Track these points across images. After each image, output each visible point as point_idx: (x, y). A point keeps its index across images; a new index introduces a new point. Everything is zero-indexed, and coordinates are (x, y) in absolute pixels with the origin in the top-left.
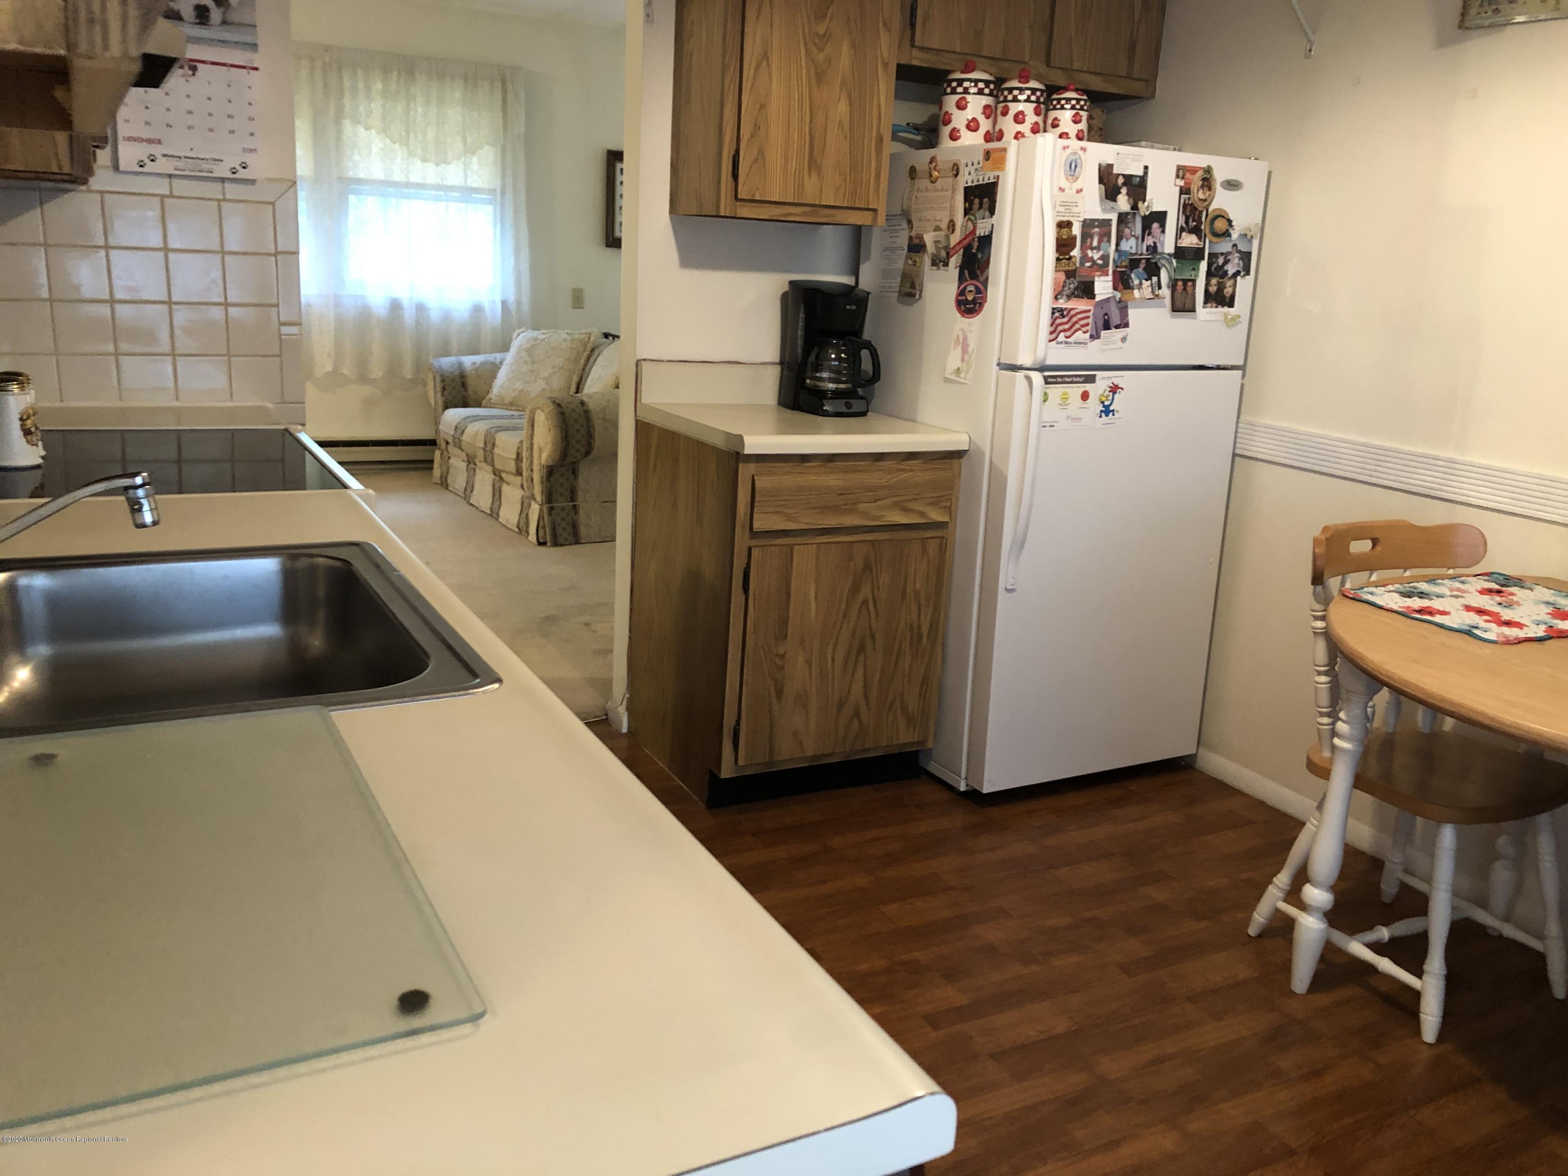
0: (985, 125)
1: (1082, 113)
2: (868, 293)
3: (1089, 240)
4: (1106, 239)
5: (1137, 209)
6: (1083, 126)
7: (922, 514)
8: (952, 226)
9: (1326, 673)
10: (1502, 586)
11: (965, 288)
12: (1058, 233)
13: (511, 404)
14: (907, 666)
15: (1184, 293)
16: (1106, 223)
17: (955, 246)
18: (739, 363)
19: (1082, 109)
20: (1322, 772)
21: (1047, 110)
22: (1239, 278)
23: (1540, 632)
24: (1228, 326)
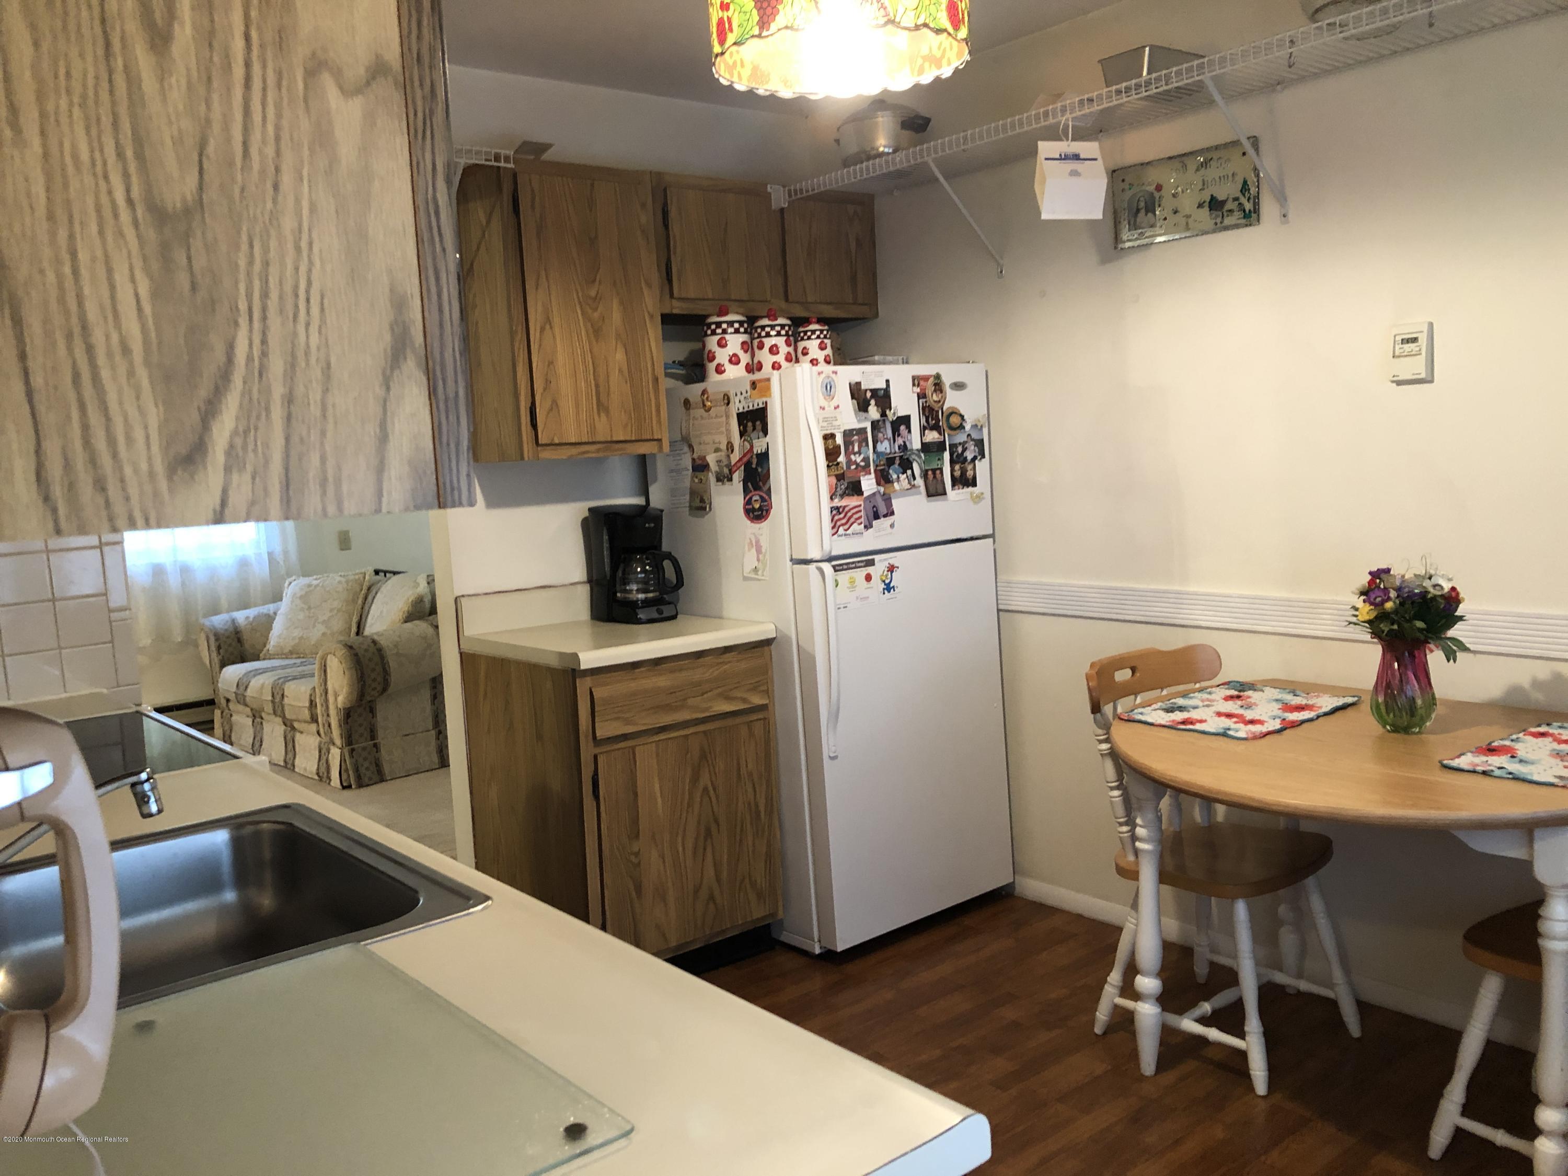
0: (745, 358)
1: (826, 341)
2: (662, 511)
3: (851, 447)
4: (864, 444)
5: (886, 416)
6: (829, 351)
7: (744, 700)
8: (730, 447)
9: (1117, 788)
10: (1240, 691)
11: (751, 498)
12: (825, 444)
13: (291, 652)
14: (750, 843)
15: (935, 481)
16: (862, 431)
17: (736, 463)
18: (550, 587)
19: (825, 337)
20: (1131, 874)
21: (796, 342)
22: (976, 461)
23: (1277, 725)
24: (975, 503)
